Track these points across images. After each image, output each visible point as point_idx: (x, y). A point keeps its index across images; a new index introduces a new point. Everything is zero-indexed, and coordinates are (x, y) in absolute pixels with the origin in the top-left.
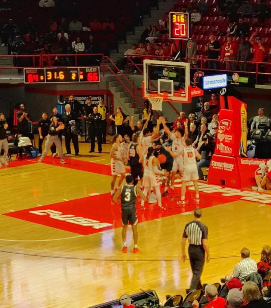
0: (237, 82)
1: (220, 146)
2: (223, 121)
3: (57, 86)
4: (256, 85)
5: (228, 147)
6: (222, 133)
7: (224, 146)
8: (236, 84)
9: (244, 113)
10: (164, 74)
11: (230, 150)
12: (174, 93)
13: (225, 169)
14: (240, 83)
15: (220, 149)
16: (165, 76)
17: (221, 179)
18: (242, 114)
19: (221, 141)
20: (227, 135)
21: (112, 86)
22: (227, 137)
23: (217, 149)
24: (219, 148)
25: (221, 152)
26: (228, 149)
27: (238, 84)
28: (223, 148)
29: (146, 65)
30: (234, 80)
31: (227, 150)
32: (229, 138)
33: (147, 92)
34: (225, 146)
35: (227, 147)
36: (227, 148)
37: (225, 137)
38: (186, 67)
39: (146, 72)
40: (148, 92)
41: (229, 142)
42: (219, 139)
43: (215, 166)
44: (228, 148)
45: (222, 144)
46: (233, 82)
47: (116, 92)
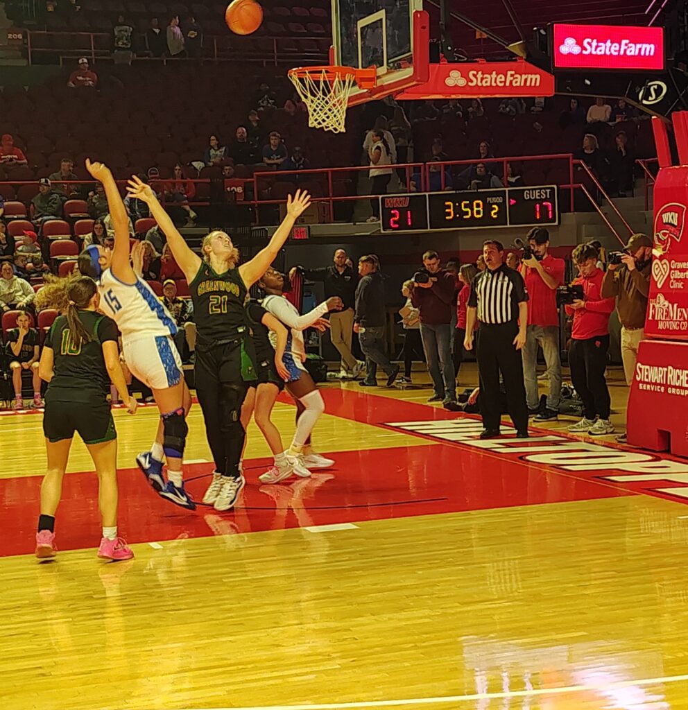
1: (657, 306)
5: (678, 307)
7: (666, 303)
13: (669, 390)
15: (656, 319)
17: (659, 431)
19: (660, 285)
20: (676, 260)
22: (675, 269)
23: (650, 318)
24: (653, 316)
25: (661, 326)
26: (679, 314)
28: (665, 314)
31: (675, 319)
32: (680, 272)
34: (670, 305)
35: (675, 305)
36: (674, 311)
37: (671, 269)
41: (680, 285)
42: (656, 279)
43: (644, 382)
44: (679, 310)
45: (661, 297)
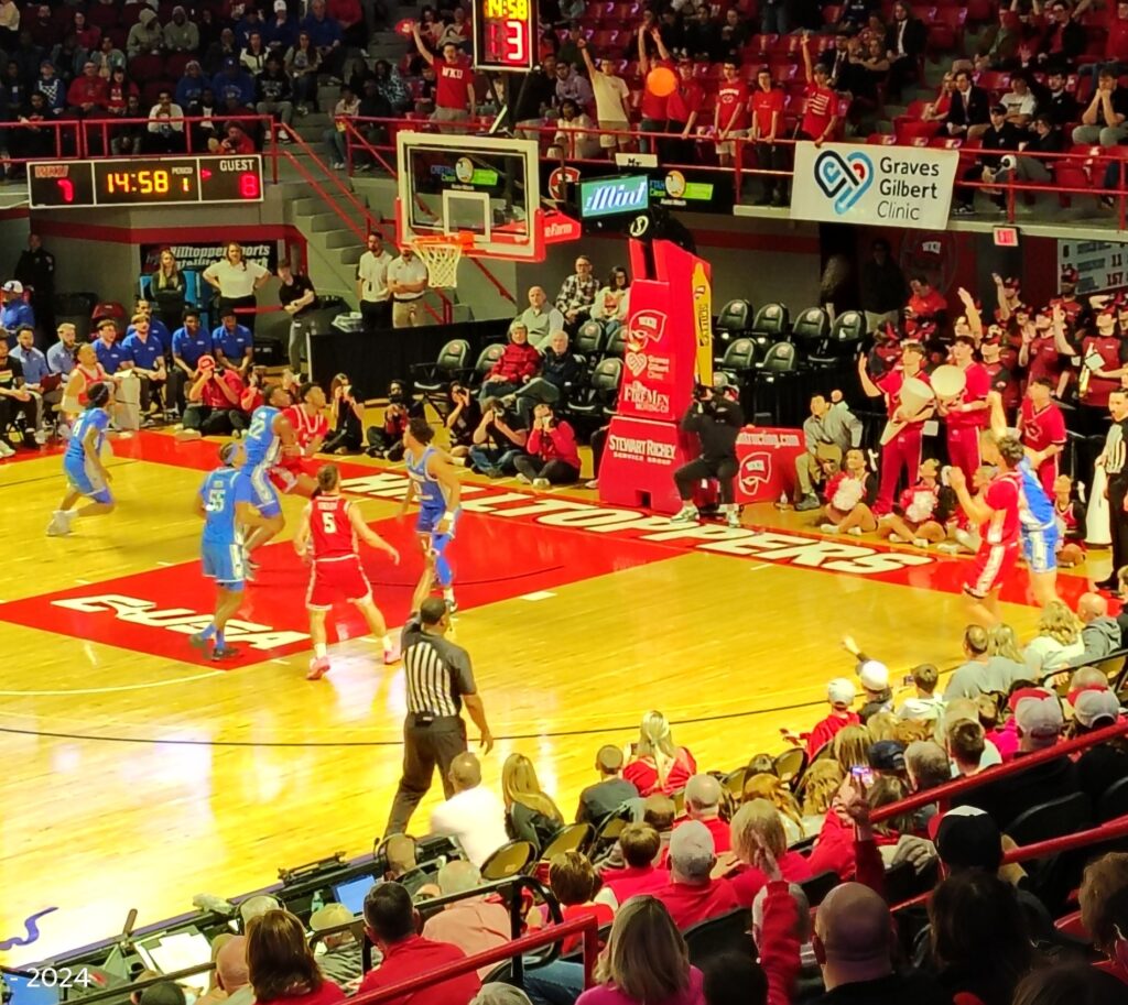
0: (680, 199)
2: (642, 315)
3: (133, 214)
4: (736, 207)
5: (658, 393)
6: (637, 353)
8: (676, 203)
9: (701, 289)
10: (459, 177)
11: (662, 399)
12: (492, 231)
13: (649, 460)
14: (689, 201)
16: (463, 181)
17: (637, 492)
18: (698, 295)
19: (636, 374)
20: (656, 356)
21: (299, 214)
22: (654, 363)
24: (630, 398)
26: (659, 399)
27: (683, 203)
28: (643, 398)
29: (405, 146)
30: (670, 192)
31: (654, 402)
32: (659, 366)
33: (410, 231)
34: (649, 392)
35: (655, 392)
36: (654, 396)
37: (648, 362)
38: (526, 153)
39: (406, 170)
40: (413, 229)
41: (660, 377)
42: (631, 368)
43: (619, 451)
44: (659, 396)
45: (638, 385)
46: (668, 197)
47: (313, 231)
